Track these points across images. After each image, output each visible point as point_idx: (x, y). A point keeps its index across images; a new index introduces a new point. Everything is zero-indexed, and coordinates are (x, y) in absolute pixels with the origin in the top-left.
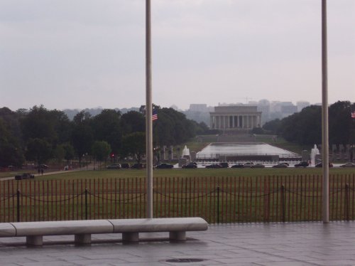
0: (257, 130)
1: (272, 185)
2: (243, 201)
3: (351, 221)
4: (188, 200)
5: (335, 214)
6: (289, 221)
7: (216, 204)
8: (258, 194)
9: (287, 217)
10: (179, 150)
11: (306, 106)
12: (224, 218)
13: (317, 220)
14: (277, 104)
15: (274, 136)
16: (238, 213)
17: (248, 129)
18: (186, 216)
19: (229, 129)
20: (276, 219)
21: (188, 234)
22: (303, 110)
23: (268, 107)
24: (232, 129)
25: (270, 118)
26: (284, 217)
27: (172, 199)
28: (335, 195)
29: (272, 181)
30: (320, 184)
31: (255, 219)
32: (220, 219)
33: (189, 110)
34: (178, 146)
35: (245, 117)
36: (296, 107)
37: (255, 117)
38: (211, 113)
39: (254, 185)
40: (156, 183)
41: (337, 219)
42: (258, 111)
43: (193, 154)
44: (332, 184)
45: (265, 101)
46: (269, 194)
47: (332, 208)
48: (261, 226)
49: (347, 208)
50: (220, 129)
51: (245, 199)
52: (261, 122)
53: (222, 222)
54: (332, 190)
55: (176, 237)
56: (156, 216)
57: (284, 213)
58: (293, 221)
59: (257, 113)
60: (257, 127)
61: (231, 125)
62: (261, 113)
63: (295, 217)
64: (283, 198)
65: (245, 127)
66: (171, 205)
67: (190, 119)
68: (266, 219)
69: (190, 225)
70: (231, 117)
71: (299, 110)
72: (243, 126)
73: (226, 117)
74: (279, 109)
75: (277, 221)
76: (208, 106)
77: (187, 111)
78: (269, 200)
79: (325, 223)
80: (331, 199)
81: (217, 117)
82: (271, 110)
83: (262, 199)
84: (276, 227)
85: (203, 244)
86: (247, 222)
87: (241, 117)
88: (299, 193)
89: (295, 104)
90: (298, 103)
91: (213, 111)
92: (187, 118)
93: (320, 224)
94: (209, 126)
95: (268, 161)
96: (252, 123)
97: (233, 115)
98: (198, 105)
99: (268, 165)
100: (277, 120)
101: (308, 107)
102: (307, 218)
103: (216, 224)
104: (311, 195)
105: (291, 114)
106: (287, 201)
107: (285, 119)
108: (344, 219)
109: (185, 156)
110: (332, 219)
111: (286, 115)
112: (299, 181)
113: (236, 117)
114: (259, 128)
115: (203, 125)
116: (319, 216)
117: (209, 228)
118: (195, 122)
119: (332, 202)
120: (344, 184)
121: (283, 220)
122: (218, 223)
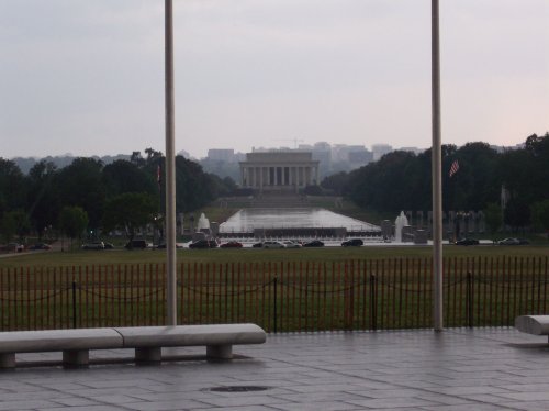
0: (312, 190)
1: (356, 273)
2: (312, 298)
3: (475, 328)
4: (229, 298)
5: (451, 316)
6: (382, 328)
7: (273, 301)
8: (336, 288)
9: (378, 322)
10: (194, 220)
11: (386, 152)
12: (284, 324)
13: (424, 327)
14: (342, 149)
15: (339, 199)
16: (306, 316)
17: (298, 187)
18: (226, 322)
19: (268, 188)
21: (237, 350)
22: (382, 158)
23: (328, 154)
24: (276, 187)
25: (332, 171)
26: (374, 322)
27: (204, 296)
28: (452, 287)
29: (356, 267)
30: (429, 271)
31: (332, 327)
32: (278, 326)
33: (207, 159)
34: (192, 215)
35: (294, 169)
36: (371, 154)
37: (308, 169)
38: (240, 163)
39: (329, 274)
41: (454, 326)
42: (313, 159)
43: (214, 227)
44: (447, 272)
45: (323, 145)
46: (352, 288)
47: (447, 308)
48: (340, 336)
49: (470, 309)
50: (254, 187)
51: (316, 295)
52: (318, 177)
53: (282, 330)
54: (447, 278)
55: (218, 353)
56: (182, 322)
57: (374, 317)
58: (388, 328)
59: (311, 163)
60: (312, 183)
61: (272, 181)
62: (317, 163)
63: (391, 322)
64: (374, 293)
65: (294, 184)
66: (198, 306)
67: (209, 172)
68: (348, 326)
69: (240, 334)
70: (272, 170)
71: (377, 158)
72: (290, 182)
73: (265, 169)
74: (345, 157)
75: (364, 328)
76: (235, 152)
77: (203, 161)
78: (352, 296)
79: (438, 331)
80: (446, 296)
81: (251, 169)
82: (334, 158)
83: (342, 295)
84: (363, 338)
85: (258, 364)
86: (319, 329)
87: (287, 169)
88: (398, 286)
89: (370, 149)
90: (375, 148)
91: (244, 159)
92: (205, 170)
93: (430, 333)
94: (237, 184)
95: (329, 236)
96: (304, 179)
97: (275, 166)
98: (220, 151)
99: (329, 243)
100: (343, 173)
101: (389, 154)
102: (409, 322)
103: (272, 334)
104: (416, 288)
105: (364, 165)
106: (379, 299)
107: (355, 172)
108: (465, 325)
109: (202, 230)
110: (447, 325)
111: (357, 166)
112: (398, 267)
113: (279, 170)
114: (315, 187)
115: (228, 182)
116: (427, 320)
117: (267, 339)
118: (217, 177)
119: (447, 299)
120: (465, 272)
121: (374, 327)
122: (275, 332)
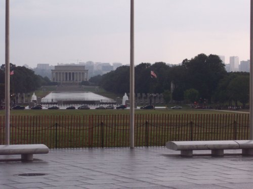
0: (85, 83)
1: (94, 121)
2: (74, 133)
3: (149, 147)
4: (35, 132)
5: (138, 142)
6: (106, 147)
7: (55, 135)
8: (85, 128)
9: (105, 144)
10: (30, 96)
12: (61, 145)
13: (126, 146)
14: (99, 65)
15: (97, 87)
16: (71, 141)
17: (79, 82)
18: (33, 143)
19: (64, 82)
20: (97, 146)
21: (35, 156)
22: (117, 69)
23: (92, 67)
24: (68, 82)
25: (94, 74)
26: (103, 143)
27: (23, 131)
28: (139, 128)
29: (94, 119)
30: (128, 121)
31: (83, 146)
32: (58, 145)
33: (37, 68)
34: (29, 94)
35: (76, 73)
36: (112, 67)
37: (83, 73)
38: (52, 70)
39: (82, 121)
40: (12, 119)
41: (140, 146)
42: (86, 69)
43: (39, 99)
44: (136, 121)
45: (90, 62)
46: (92, 128)
47: (136, 138)
48: (86, 150)
49: (147, 138)
50: (58, 82)
51: (75, 131)
52: (88, 77)
53: (59, 147)
54: (136, 125)
55: (26, 158)
56: (12, 143)
57: (103, 141)
58: (109, 147)
59: (85, 71)
60: (85, 80)
61: (66, 79)
62: (87, 70)
63: (110, 144)
64: (102, 131)
65: (76, 80)
66: (23, 136)
67: (37, 74)
68: (90, 145)
69: (37, 149)
70: (66, 73)
71: (115, 69)
72: (75, 80)
73: (63, 73)
74: (100, 68)
75: (98, 147)
76: (50, 65)
77: (35, 69)
78: (92, 132)
79: (132, 148)
80: (136, 132)
81: (57, 73)
82: (95, 69)
83: (88, 132)
84: (97, 151)
85: (45, 163)
86: (77, 147)
87: (73, 73)
88: (114, 127)
89: (112, 65)
90: (114, 64)
91: (54, 69)
92: (35, 73)
93: (128, 149)
94: (51, 80)
95: (92, 104)
96: (82, 77)
97: (68, 72)
98: (43, 65)
99: (92, 107)
100: (99, 76)
101: (120, 67)
102: (119, 144)
103: (55, 149)
104: (122, 128)
105: (109, 72)
106: (105, 133)
107: (105, 75)
108: (145, 146)
109: (33, 101)
110: (136, 145)
111: (105, 72)
112: (114, 119)
113: (70, 73)
114: (87, 82)
115: (46, 79)
116: (127, 143)
117: (49, 151)
118: (41, 76)
119: (136, 134)
120: (145, 121)
121: (102, 146)
122: (56, 148)
